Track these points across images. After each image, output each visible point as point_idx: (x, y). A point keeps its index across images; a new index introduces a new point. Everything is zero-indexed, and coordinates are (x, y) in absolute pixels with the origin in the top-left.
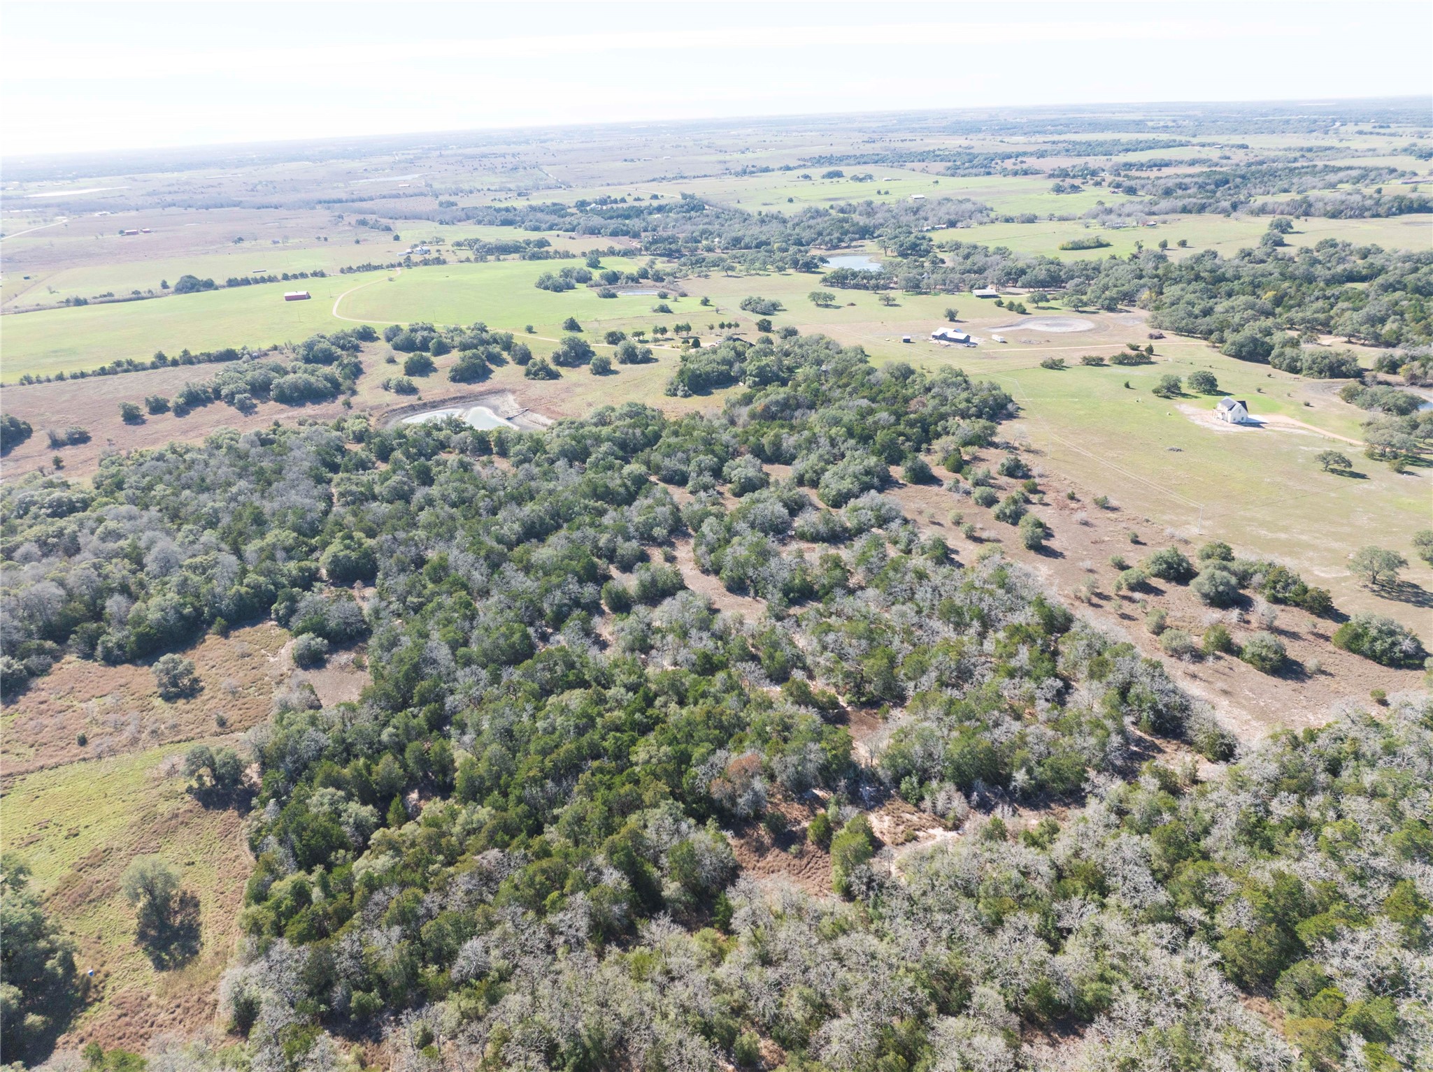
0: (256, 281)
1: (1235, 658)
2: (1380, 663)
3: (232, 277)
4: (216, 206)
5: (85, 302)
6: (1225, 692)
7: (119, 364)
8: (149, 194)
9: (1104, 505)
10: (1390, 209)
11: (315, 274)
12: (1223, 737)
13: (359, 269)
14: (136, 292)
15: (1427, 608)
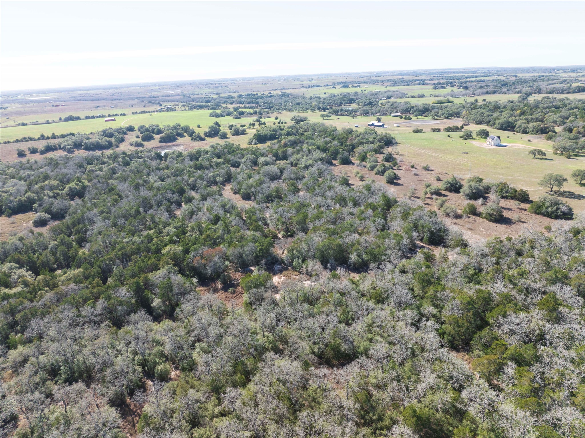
0: (97, 117)
1: (478, 217)
2: (551, 218)
3: (88, 115)
4: (96, 100)
5: (26, 124)
6: (470, 229)
7: (25, 138)
8: (72, 97)
9: (427, 169)
10: (574, 90)
11: (121, 115)
12: (462, 240)
13: (140, 113)
14: (48, 121)
15: (576, 200)
